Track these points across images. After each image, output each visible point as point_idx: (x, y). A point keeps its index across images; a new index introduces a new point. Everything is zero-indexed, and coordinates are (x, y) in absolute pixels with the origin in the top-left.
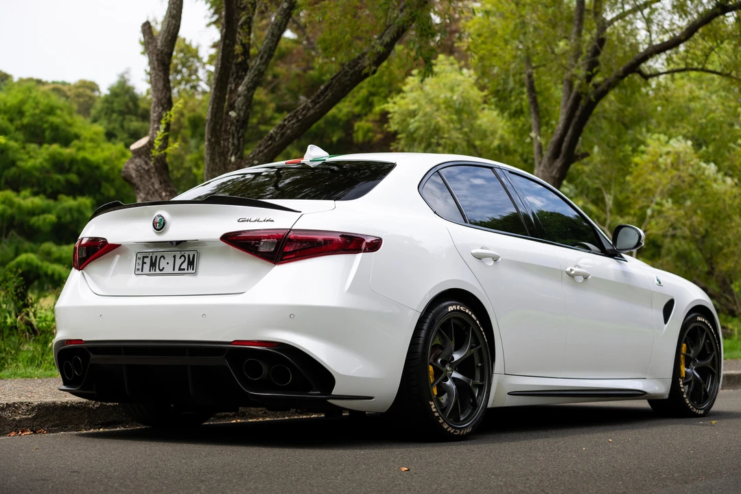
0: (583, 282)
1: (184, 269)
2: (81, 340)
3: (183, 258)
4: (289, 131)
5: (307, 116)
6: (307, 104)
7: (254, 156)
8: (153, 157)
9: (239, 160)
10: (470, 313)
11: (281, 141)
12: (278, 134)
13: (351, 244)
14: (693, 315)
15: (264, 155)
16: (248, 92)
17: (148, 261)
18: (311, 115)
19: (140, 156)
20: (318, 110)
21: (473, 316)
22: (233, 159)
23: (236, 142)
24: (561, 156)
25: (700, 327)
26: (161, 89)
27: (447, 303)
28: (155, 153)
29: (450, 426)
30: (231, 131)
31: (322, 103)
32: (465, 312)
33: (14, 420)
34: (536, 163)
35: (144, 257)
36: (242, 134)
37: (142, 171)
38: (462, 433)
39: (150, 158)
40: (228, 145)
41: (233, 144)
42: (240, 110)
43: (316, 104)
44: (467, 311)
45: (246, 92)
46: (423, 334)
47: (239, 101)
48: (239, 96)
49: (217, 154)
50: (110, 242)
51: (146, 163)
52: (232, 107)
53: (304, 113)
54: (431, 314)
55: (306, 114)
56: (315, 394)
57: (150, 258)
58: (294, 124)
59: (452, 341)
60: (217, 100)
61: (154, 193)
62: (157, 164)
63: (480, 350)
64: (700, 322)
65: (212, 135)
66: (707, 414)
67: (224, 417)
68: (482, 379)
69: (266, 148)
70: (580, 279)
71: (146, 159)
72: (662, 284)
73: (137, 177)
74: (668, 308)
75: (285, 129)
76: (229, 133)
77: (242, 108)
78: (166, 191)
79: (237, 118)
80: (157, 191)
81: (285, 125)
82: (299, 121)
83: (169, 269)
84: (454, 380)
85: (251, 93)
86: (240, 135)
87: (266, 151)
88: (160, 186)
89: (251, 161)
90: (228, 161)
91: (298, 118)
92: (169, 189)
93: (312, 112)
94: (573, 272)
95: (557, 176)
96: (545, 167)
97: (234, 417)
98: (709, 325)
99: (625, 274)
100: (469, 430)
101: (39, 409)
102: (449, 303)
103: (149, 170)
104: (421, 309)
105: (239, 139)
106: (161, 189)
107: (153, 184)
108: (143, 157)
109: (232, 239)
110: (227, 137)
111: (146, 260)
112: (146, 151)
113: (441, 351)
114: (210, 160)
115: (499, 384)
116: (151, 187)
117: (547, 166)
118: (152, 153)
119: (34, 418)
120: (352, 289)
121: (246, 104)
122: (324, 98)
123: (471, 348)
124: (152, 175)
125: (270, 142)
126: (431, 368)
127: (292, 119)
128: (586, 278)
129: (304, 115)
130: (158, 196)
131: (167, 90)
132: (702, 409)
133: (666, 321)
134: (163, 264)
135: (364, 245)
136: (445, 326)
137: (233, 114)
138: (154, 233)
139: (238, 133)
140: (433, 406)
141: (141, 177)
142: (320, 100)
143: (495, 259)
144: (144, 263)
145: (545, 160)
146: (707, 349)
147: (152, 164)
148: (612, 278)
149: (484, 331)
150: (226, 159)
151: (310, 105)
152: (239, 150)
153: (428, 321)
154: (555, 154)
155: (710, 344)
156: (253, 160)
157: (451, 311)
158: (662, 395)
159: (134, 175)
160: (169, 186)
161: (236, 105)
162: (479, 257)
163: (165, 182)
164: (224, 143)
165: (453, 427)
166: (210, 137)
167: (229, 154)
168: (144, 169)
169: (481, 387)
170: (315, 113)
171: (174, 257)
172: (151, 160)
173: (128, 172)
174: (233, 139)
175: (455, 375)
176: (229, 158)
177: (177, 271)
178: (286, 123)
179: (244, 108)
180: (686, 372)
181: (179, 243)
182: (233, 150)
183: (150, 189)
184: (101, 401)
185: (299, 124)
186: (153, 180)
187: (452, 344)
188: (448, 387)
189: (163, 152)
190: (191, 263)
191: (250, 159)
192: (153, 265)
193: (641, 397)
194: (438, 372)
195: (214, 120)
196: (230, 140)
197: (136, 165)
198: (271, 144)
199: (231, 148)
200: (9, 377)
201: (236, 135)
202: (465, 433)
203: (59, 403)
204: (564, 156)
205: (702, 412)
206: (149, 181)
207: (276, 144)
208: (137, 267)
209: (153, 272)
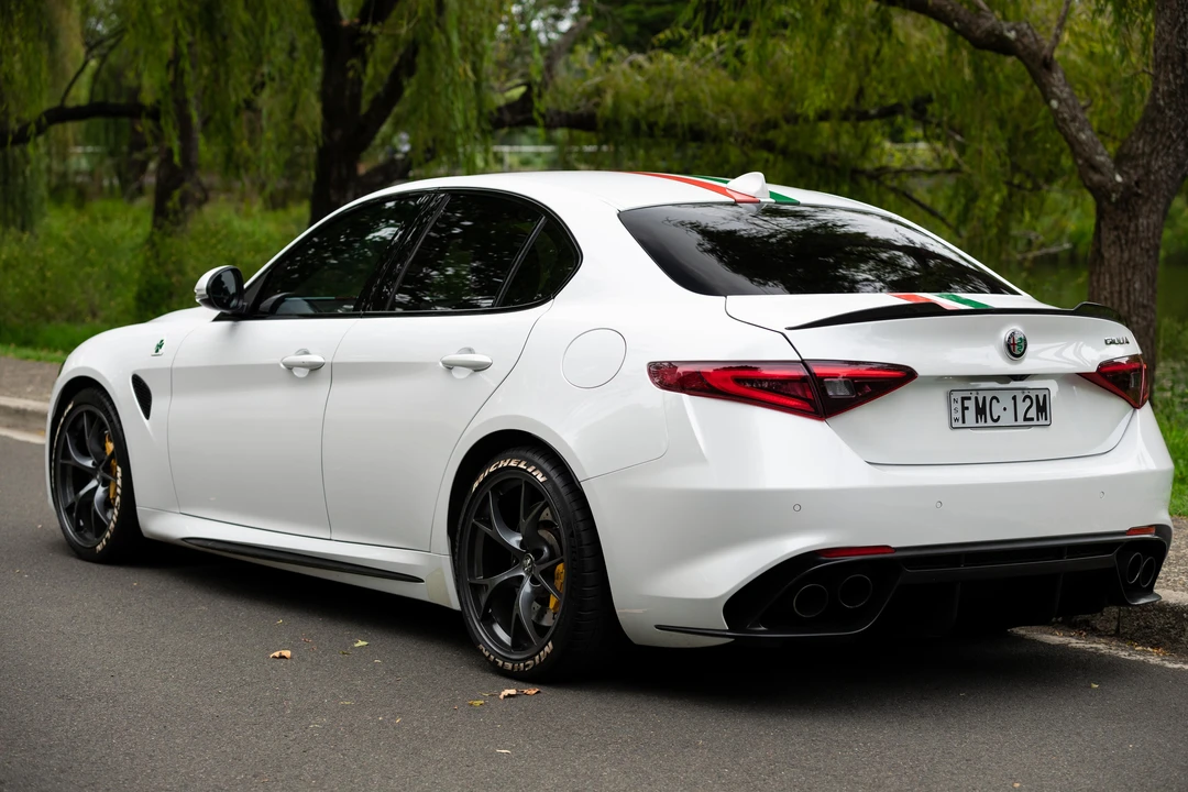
1: (1032, 419)
3: (1028, 400)
17: (971, 404)
57: (973, 399)
83: (1007, 418)
111: (967, 403)
134: (997, 409)
144: (964, 409)
171: (1014, 398)
177: (1021, 421)
190: (1042, 409)
192: (980, 412)
208: (954, 416)
209: (982, 424)
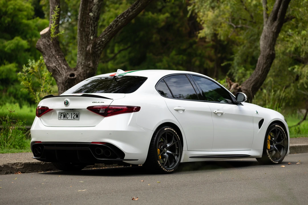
0: (221, 116)
1: (75, 118)
2: (41, 142)
3: (74, 114)
4: (120, 23)
5: (129, 16)
6: (128, 10)
7: (102, 36)
8: (51, 38)
9: (95, 38)
10: (173, 130)
11: (116, 28)
12: (114, 25)
13: (130, 109)
14: (274, 124)
15: (107, 36)
16: (99, 3)
17: (63, 115)
18: (131, 15)
19: (45, 38)
20: (134, 13)
21: (174, 131)
22: (92, 38)
23: (93, 29)
24: (277, 20)
25: (277, 129)
26: (55, 2)
27: (164, 127)
28: (53, 36)
29: (165, 169)
30: (90, 23)
31: (136, 9)
32: (171, 130)
33: (17, 169)
34: (265, 23)
35: (61, 114)
36: (96, 24)
37: (46, 45)
38: (170, 171)
39: (50, 39)
40: (89, 30)
41: (92, 30)
42: (95, 12)
43: (133, 10)
44: (172, 130)
45: (98, 3)
46: (155, 138)
47: (94, 8)
48: (94, 5)
49: (83, 36)
50: (50, 108)
51: (48, 41)
52: (91, 11)
53: (127, 14)
54: (158, 131)
55: (128, 14)
56: (118, 159)
57: (63, 114)
58: (122, 20)
59: (166, 140)
60: (83, 10)
61: (52, 56)
62: (54, 42)
63: (177, 142)
64: (277, 127)
65: (81, 27)
66: (280, 163)
67: (90, 167)
68: (178, 153)
69: (108, 32)
70: (220, 115)
71: (48, 39)
72: (258, 113)
73: (44, 48)
74: (261, 123)
75: (118, 22)
76: (90, 24)
77: (96, 11)
78: (58, 55)
79: (94, 16)
80: (54, 55)
81: (118, 20)
82: (124, 18)
83: (70, 118)
84: (167, 153)
85: (100, 3)
86: (95, 25)
87: (108, 34)
88: (55, 53)
89: (101, 39)
90: (89, 39)
91: (124, 17)
92: (60, 54)
93: (131, 13)
94: (216, 113)
95: (275, 31)
96: (268, 25)
97: (93, 167)
98: (281, 128)
99: (241, 110)
100: (173, 170)
101: (24, 165)
102: (165, 127)
103: (49, 45)
104: (154, 130)
105: (94, 27)
106: (56, 54)
107: (52, 52)
108: (47, 38)
109: (91, 109)
110: (89, 26)
111: (62, 115)
112: (48, 35)
113: (163, 143)
114: (80, 40)
115: (185, 154)
116: (51, 53)
117: (270, 25)
118: (51, 36)
119: (23, 168)
120: (130, 125)
121: (98, 9)
122: (137, 7)
123: (174, 142)
124: (51, 47)
125: (110, 29)
126: (159, 150)
127: (121, 18)
128: (222, 114)
129: (127, 15)
130: (54, 58)
131: (58, 3)
132: (277, 161)
133: (260, 127)
134: (68, 116)
135: (134, 110)
136: (164, 135)
137: (91, 14)
138: (65, 106)
139: (94, 24)
140: (159, 162)
141: (46, 48)
142: (135, 8)
143: (183, 110)
144: (61, 116)
145: (269, 22)
146: (281, 137)
147: (51, 42)
148: (234, 113)
149: (179, 136)
150: (88, 38)
151: (130, 10)
152: (94, 33)
153: (157, 134)
154: (274, 19)
155: (282, 135)
156: (102, 38)
157: (166, 130)
158: (259, 156)
159: (42, 47)
160: (60, 53)
161: (93, 9)
162: (177, 110)
163: (58, 50)
164: (87, 30)
165: (166, 169)
166: (80, 28)
167: (90, 35)
168: (47, 44)
169: (178, 156)
170: (133, 14)
171: (72, 114)
172: (51, 40)
173: (39, 46)
174: (91, 28)
175: (168, 151)
176: (90, 37)
177: (72, 119)
178: (118, 19)
179: (97, 11)
180: (271, 147)
181: (73, 109)
182: (92, 33)
183: (51, 55)
184: (45, 162)
185: (125, 20)
186: (52, 50)
187: (166, 141)
188: (165, 156)
189: (56, 35)
190: (77, 116)
191: (101, 38)
192: (64, 116)
193: (248, 157)
194: (161, 151)
195: (82, 19)
196: (90, 28)
197: (43, 42)
198: (111, 30)
199: (91, 32)
200: (6, 152)
201: (93, 25)
202: (171, 171)
203: (31, 162)
204: (279, 19)
205: (277, 162)
206: (50, 50)
207: (113, 30)
208: (59, 117)
209: (65, 119)
